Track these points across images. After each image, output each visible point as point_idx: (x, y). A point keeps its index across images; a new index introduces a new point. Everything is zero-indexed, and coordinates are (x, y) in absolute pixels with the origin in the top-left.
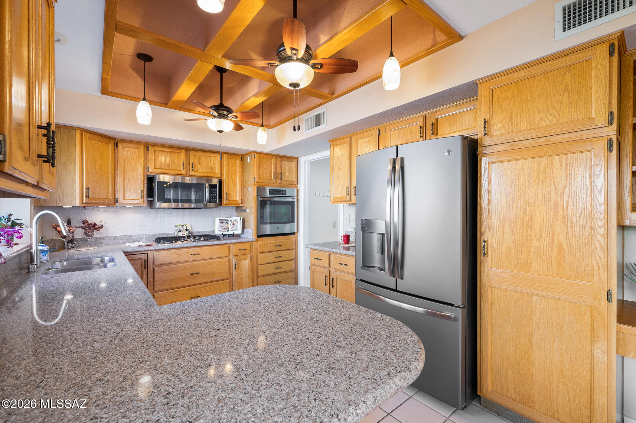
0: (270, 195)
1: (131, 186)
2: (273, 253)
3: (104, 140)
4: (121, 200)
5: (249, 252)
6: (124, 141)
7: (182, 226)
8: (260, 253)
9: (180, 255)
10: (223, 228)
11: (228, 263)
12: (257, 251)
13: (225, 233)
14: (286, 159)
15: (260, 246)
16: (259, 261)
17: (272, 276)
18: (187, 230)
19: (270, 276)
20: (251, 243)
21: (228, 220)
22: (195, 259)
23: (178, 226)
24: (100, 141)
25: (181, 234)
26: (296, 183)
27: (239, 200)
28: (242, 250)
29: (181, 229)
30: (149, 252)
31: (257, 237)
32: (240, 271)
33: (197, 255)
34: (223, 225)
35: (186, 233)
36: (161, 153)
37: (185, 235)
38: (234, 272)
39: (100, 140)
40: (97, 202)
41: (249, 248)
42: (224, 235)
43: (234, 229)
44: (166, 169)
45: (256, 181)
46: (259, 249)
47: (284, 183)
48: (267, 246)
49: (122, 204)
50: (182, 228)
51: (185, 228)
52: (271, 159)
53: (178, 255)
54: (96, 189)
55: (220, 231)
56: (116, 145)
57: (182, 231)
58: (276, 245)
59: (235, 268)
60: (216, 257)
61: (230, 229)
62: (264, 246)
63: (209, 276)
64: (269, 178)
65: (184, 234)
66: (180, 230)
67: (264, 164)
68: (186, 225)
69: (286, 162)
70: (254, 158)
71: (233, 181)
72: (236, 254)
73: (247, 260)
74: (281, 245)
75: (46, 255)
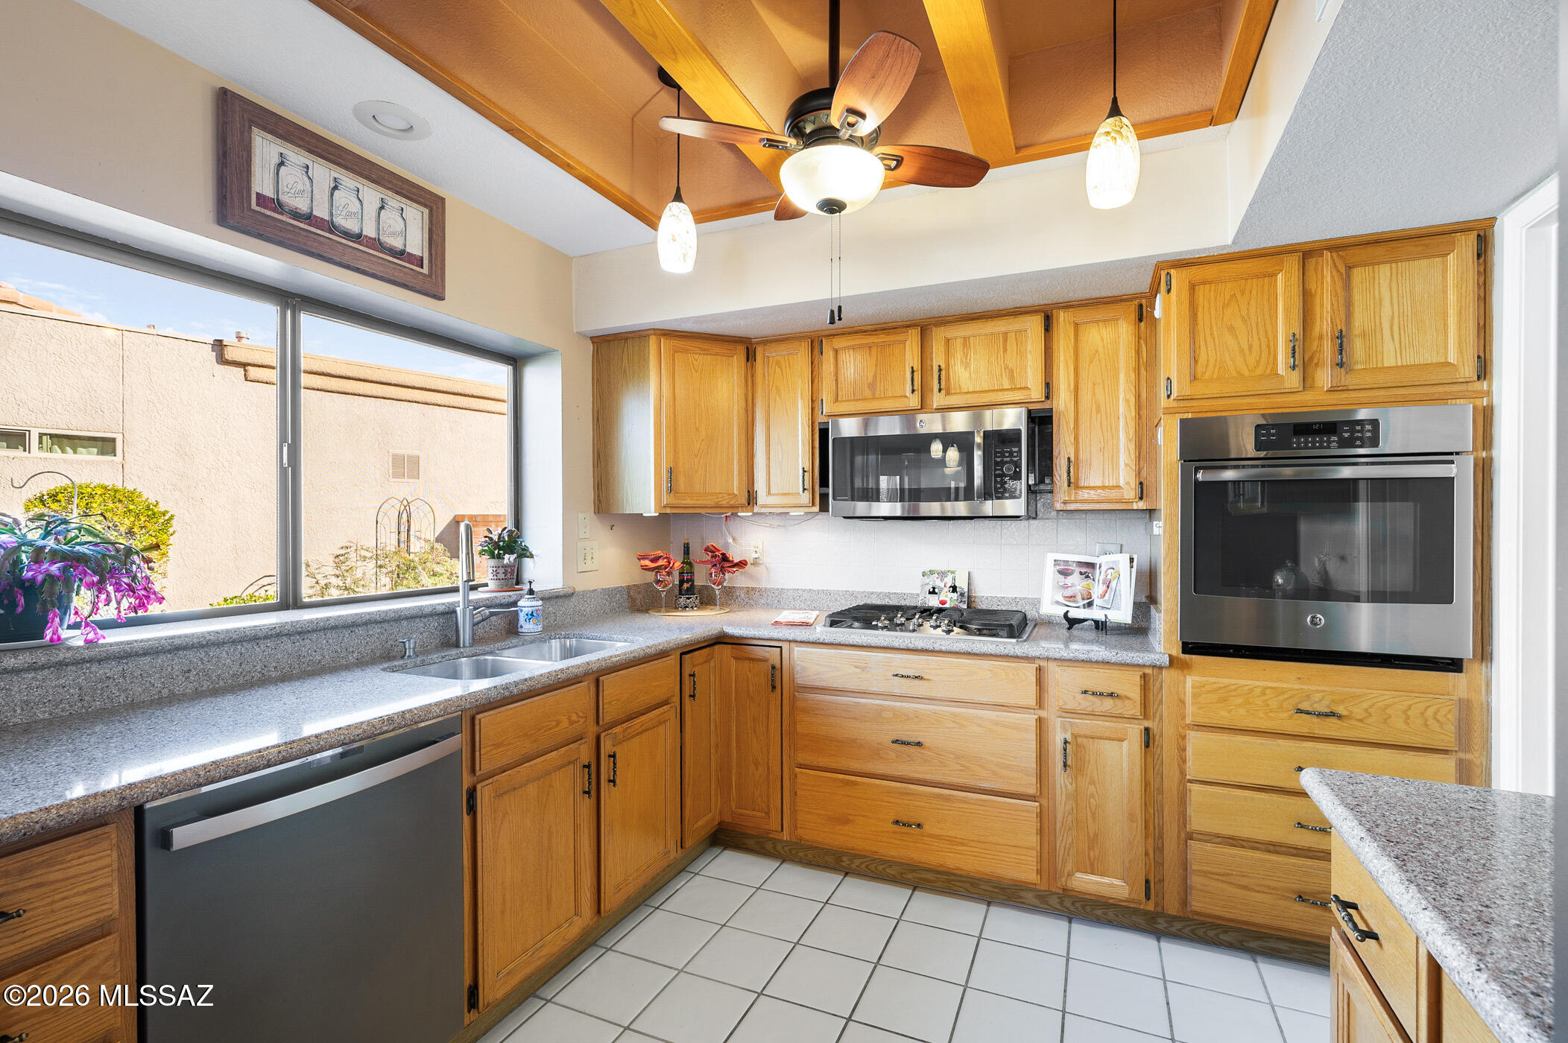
0: (1262, 454)
1: (782, 458)
2: (1280, 742)
3: (716, 348)
4: (762, 498)
5: (1137, 711)
6: (768, 341)
7: (942, 574)
8: (1199, 727)
9: (863, 669)
10: (1069, 593)
11: (1032, 737)
12: (1184, 718)
13: (1074, 614)
14: (1379, 251)
15: (1195, 695)
16: (1189, 764)
17: (1274, 857)
18: (954, 589)
19: (1258, 855)
20: (1149, 671)
21: (1092, 565)
22: (910, 692)
23: (932, 572)
24: (705, 352)
25: (934, 602)
26: (1469, 371)
27: (1128, 483)
28: (1101, 694)
29: (939, 583)
30: (785, 646)
31: (1184, 652)
32: (1092, 782)
33: (917, 682)
34: (1070, 580)
35: (951, 600)
36: (852, 356)
37: (947, 606)
38: (1060, 778)
39: (705, 350)
40: (697, 502)
41: (1135, 694)
42: (1072, 622)
43: (1107, 602)
44: (865, 399)
45: (1174, 396)
46: (1190, 709)
47: (1369, 380)
48: (1239, 701)
49: (765, 506)
50: (942, 580)
51: (949, 582)
52: (1273, 275)
53: (856, 667)
54: (696, 471)
55: (1058, 603)
56: (750, 356)
57: (941, 590)
58: (1305, 706)
59: (1065, 765)
60: (984, 700)
61: (1097, 602)
62: (1223, 700)
63: (958, 767)
64: (1259, 372)
65: (943, 602)
66: (934, 588)
67: (1225, 306)
68: (953, 572)
69: (1384, 271)
70: (1169, 291)
71: (1098, 410)
72: (1071, 705)
73: (1125, 744)
74: (1340, 710)
75: (530, 619)
